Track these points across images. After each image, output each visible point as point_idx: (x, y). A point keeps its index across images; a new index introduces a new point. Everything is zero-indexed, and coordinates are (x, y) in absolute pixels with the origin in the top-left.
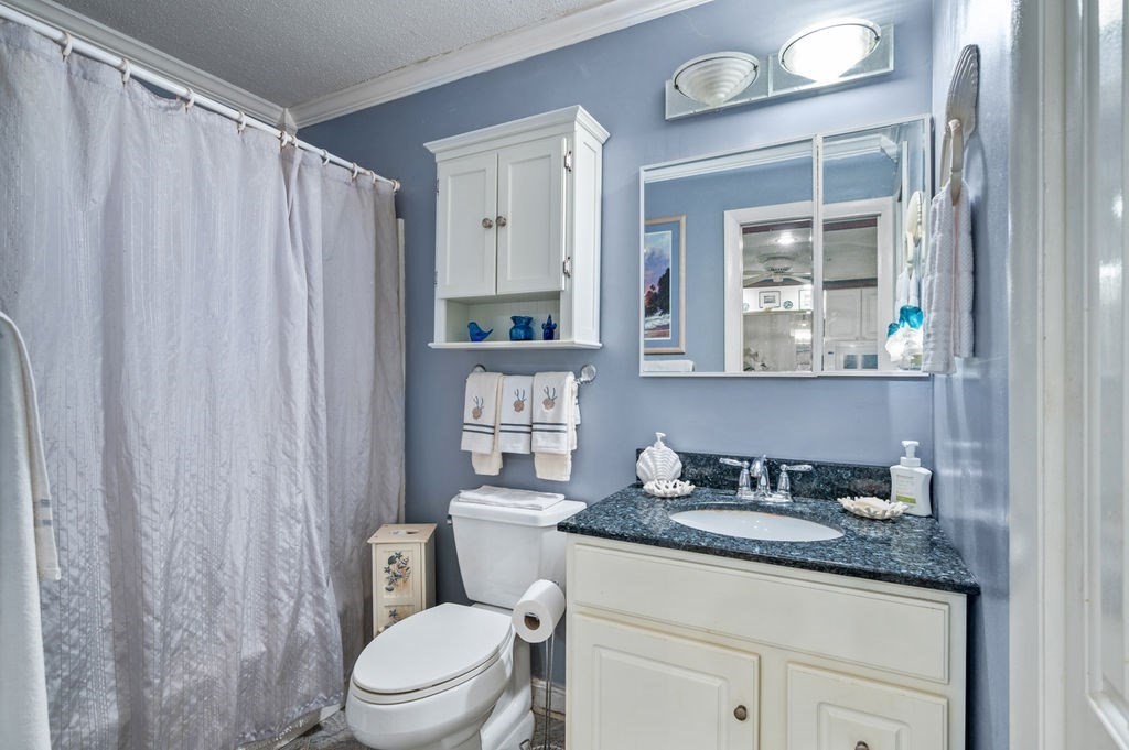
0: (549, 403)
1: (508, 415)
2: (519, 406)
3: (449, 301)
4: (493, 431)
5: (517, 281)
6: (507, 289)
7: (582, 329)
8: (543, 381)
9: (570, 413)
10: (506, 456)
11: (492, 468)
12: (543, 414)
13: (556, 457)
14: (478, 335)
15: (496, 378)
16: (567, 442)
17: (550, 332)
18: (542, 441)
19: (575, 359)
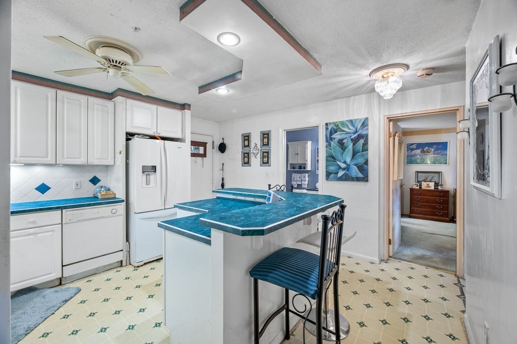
0: (304, 177)
1: (298, 179)
2: (300, 178)
3: (290, 164)
4: (296, 181)
5: (300, 162)
6: (298, 163)
7: (309, 168)
8: (303, 175)
9: (307, 179)
10: (298, 185)
11: (296, 186)
12: (303, 179)
13: (305, 184)
14: (294, 168)
15: (296, 174)
16: (307, 183)
17: (304, 168)
18: (303, 182)
19: (307, 172)
